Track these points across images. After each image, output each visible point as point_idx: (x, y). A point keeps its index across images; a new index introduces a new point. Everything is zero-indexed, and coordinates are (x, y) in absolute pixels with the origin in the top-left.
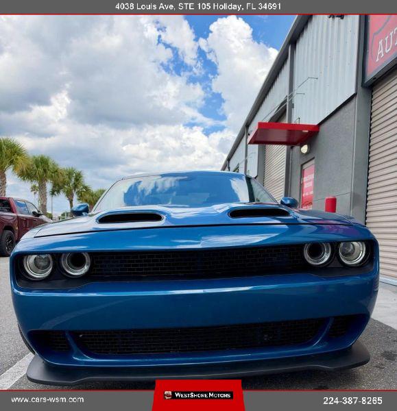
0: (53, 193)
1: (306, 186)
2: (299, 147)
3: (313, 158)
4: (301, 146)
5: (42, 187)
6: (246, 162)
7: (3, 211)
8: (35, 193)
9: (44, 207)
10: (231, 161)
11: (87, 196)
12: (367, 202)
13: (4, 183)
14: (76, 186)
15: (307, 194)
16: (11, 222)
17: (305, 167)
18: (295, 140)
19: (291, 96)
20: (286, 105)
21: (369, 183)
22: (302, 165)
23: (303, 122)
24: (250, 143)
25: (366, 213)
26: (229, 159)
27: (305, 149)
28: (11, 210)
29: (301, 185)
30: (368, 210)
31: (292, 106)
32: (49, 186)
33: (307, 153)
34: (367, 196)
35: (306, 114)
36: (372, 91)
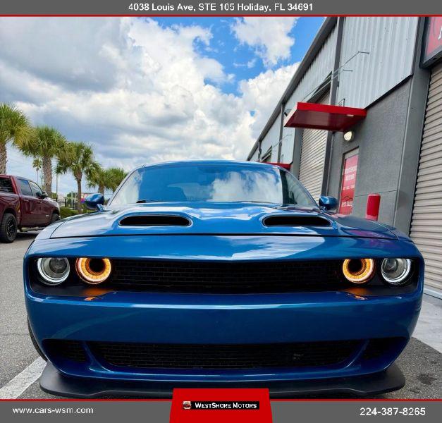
0: (58, 171)
1: (347, 179)
2: (342, 133)
3: (358, 147)
4: (345, 132)
5: (47, 164)
6: (280, 145)
7: (3, 191)
8: (37, 169)
9: (48, 186)
10: (263, 142)
11: (97, 176)
12: (414, 202)
13: (4, 157)
14: (84, 163)
15: (348, 188)
16: (13, 203)
17: (347, 156)
18: (338, 125)
19: (336, 73)
20: (330, 84)
21: (418, 181)
22: (344, 154)
23: (348, 105)
24: (287, 126)
25: (412, 214)
26: (261, 140)
27: (348, 136)
28: (12, 190)
29: (342, 177)
30: (414, 211)
31: (337, 84)
32: (54, 162)
33: (351, 141)
34: (415, 195)
35: (352, 96)
36: (431, 74)
